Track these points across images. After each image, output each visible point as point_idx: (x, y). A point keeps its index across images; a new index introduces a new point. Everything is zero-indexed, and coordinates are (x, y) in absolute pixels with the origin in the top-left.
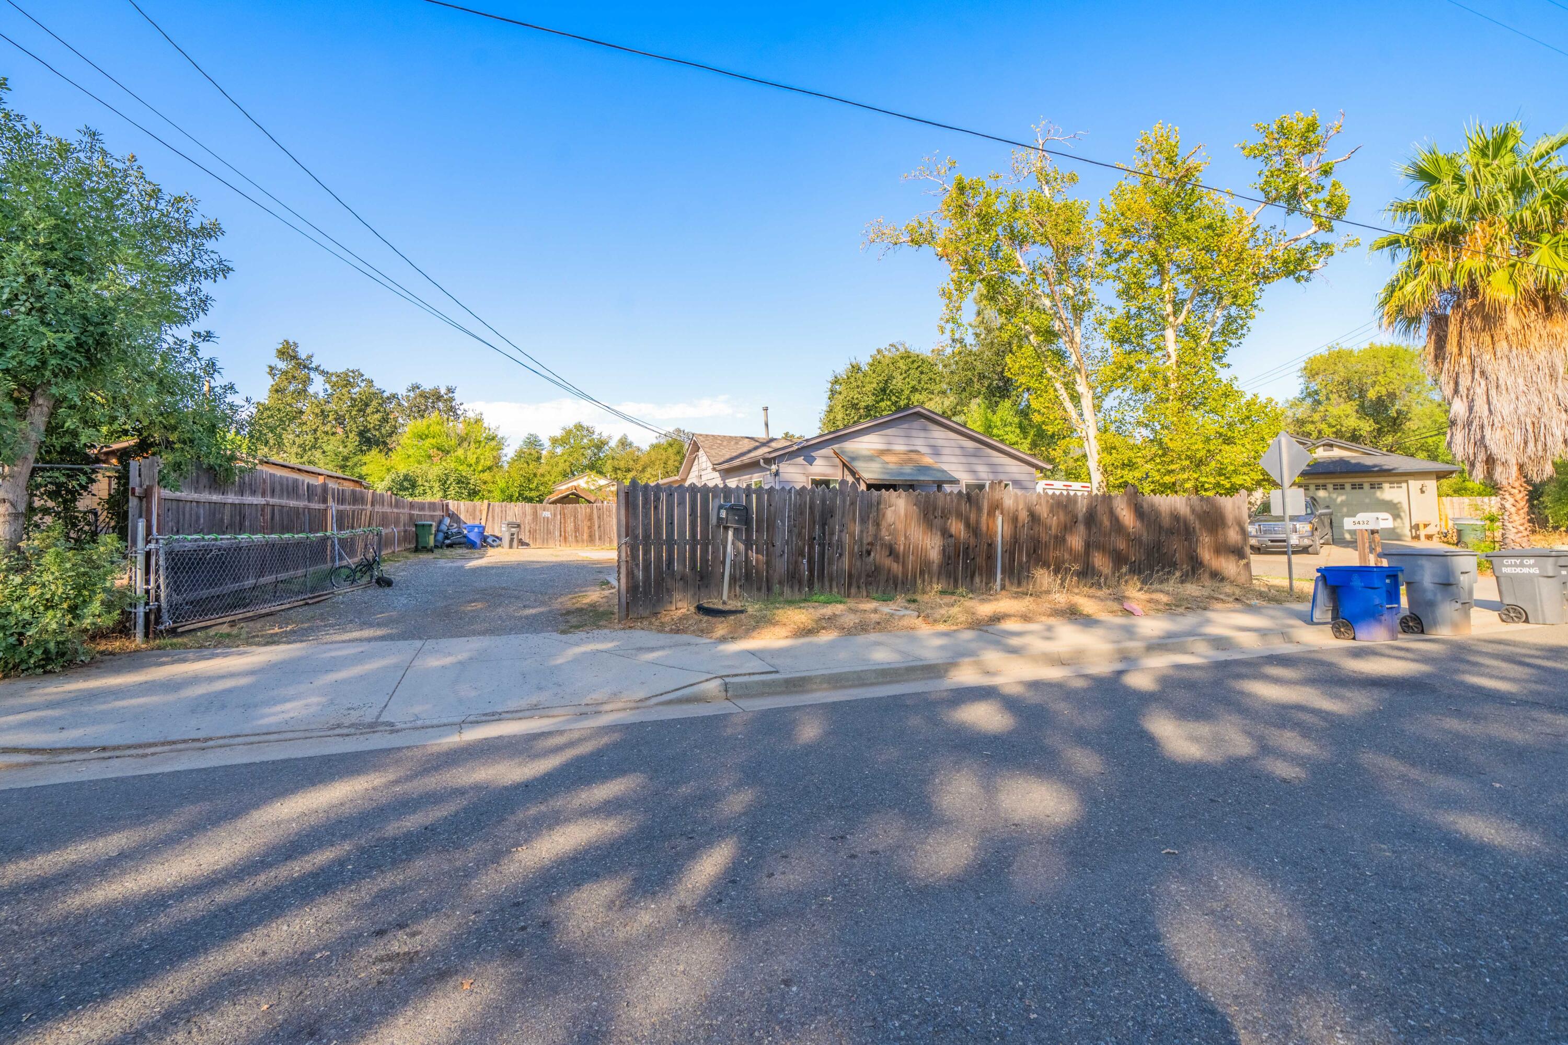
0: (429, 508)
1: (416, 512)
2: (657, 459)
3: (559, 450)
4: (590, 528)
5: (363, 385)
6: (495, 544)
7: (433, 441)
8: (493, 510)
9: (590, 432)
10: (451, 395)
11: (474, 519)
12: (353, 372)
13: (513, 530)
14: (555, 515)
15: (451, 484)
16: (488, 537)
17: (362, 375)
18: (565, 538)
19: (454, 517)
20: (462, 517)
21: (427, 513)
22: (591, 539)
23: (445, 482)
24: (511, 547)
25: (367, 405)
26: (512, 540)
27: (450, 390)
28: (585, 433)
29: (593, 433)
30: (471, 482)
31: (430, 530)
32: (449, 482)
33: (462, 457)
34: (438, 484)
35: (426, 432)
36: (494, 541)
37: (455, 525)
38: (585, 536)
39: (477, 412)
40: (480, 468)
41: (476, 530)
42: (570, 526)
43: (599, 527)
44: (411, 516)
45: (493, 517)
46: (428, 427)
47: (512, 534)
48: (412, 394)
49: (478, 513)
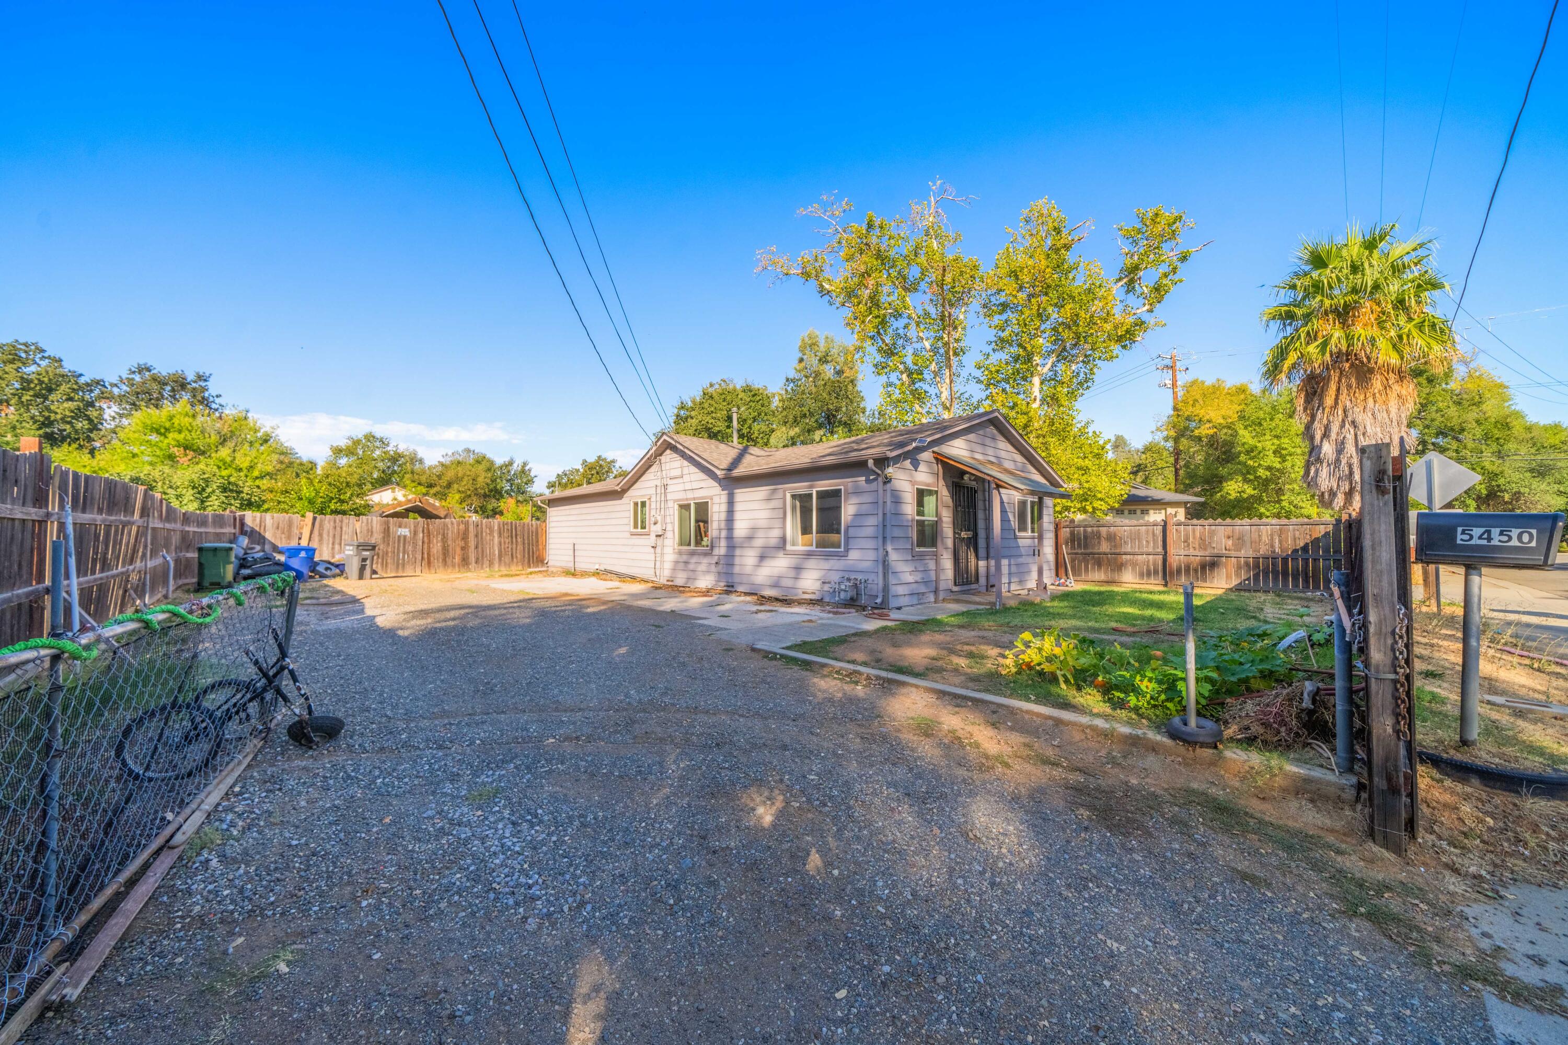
0: (214, 522)
1: (191, 529)
2: (464, 475)
3: (343, 461)
4: (463, 549)
5: (44, 363)
6: (328, 573)
7: (181, 437)
8: (321, 526)
9: (383, 442)
10: (203, 384)
11: (289, 537)
12: (26, 345)
13: (367, 553)
14: (415, 533)
15: (214, 491)
16: (317, 564)
17: (44, 351)
18: (429, 563)
19: (257, 537)
20: (268, 535)
21: (211, 530)
22: (465, 562)
23: (204, 490)
24: (361, 577)
25: (50, 390)
26: (362, 569)
27: (200, 377)
28: (378, 444)
29: (388, 445)
30: (246, 490)
31: (228, 556)
32: (209, 490)
33: (228, 459)
34: (191, 492)
35: (168, 425)
36: (327, 569)
37: (258, 548)
38: (457, 559)
39: (241, 408)
40: (256, 473)
41: (303, 554)
42: (437, 547)
43: (477, 547)
44: (184, 536)
45: (321, 535)
46: (171, 418)
47: (364, 560)
48: (137, 378)
49: (295, 531)
